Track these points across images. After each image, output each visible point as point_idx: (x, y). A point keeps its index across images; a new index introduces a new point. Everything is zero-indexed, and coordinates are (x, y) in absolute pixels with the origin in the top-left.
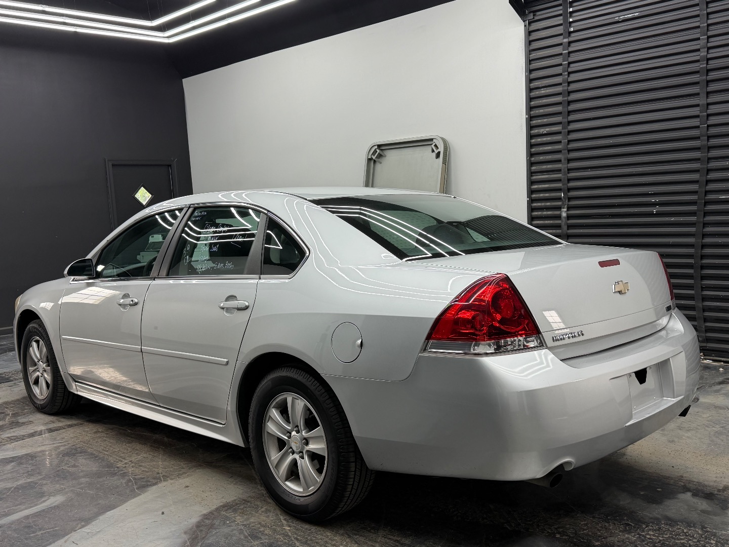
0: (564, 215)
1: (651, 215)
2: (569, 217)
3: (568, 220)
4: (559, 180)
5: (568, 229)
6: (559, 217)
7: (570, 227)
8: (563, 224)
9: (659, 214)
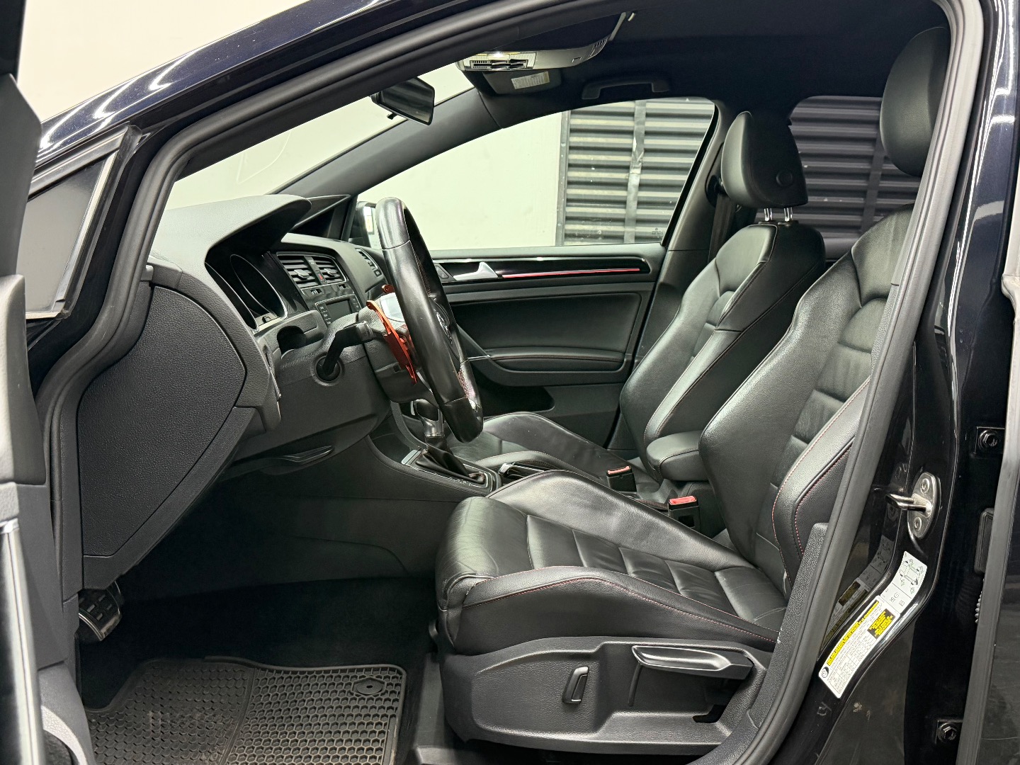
2: (642, 186)
5: (638, 208)
7: (641, 204)
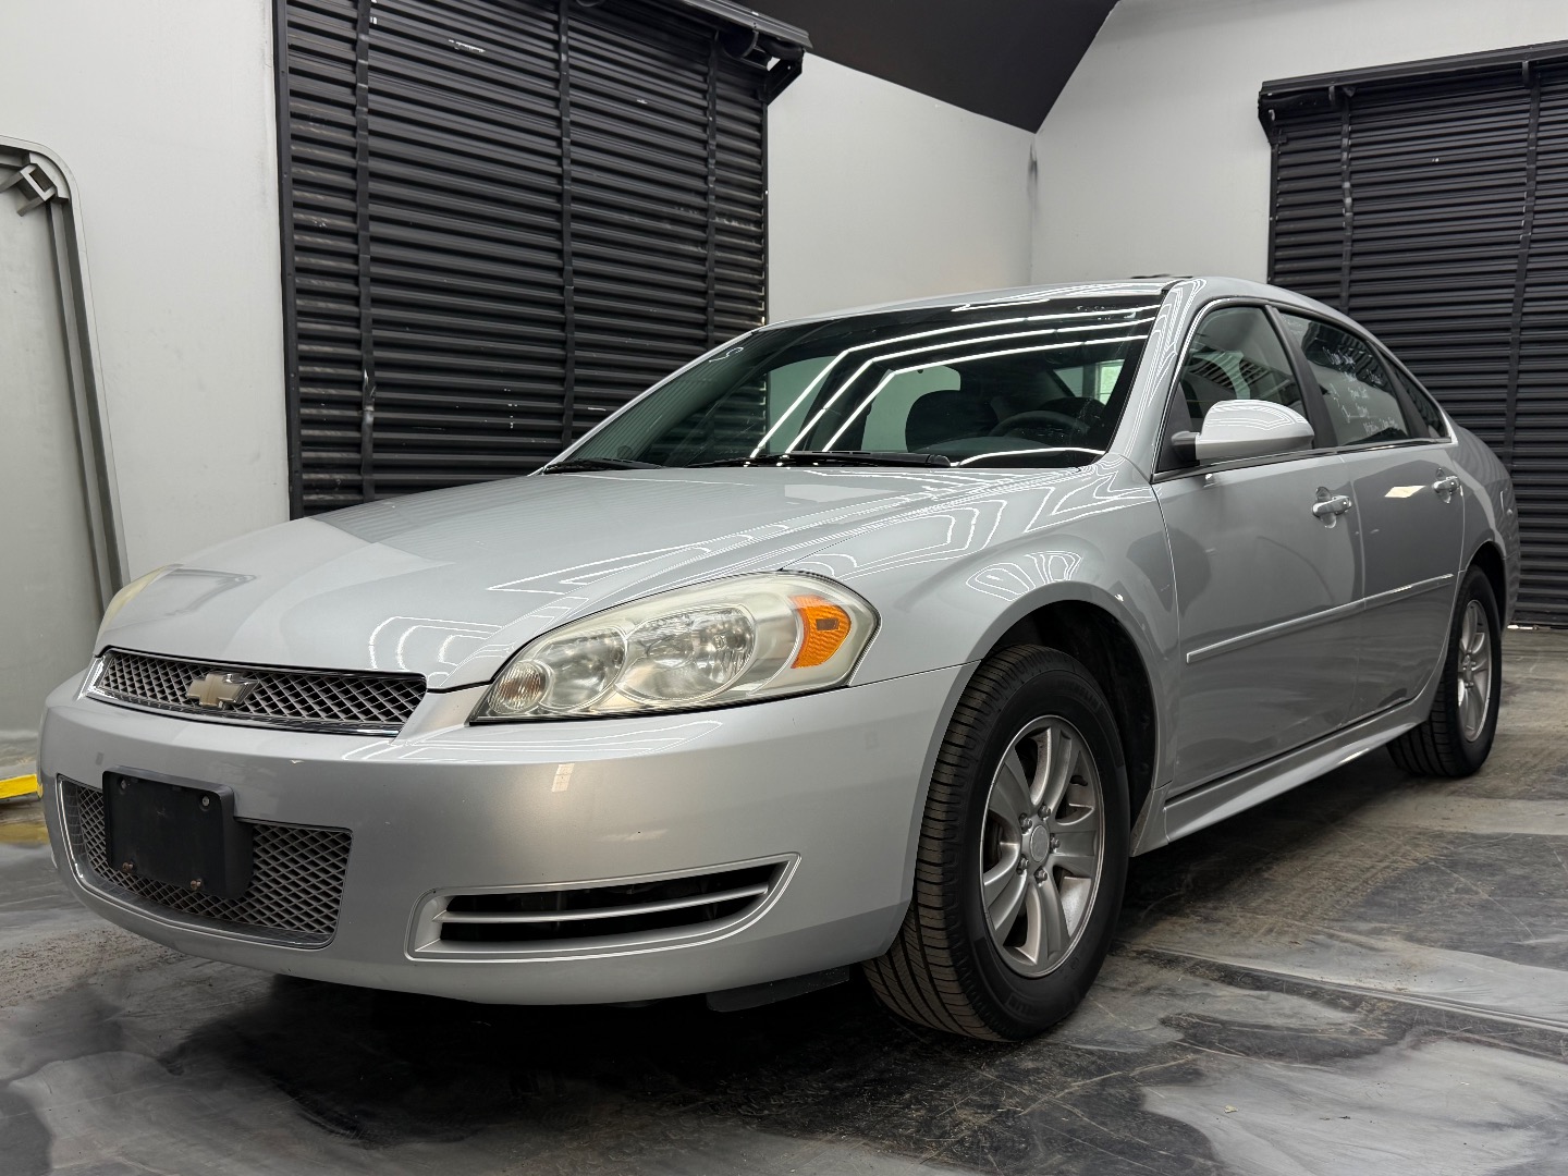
0: (369, 419)
1: (506, 431)
3: (375, 431)
4: (357, 343)
6: (357, 425)
8: (366, 439)
9: (518, 431)
